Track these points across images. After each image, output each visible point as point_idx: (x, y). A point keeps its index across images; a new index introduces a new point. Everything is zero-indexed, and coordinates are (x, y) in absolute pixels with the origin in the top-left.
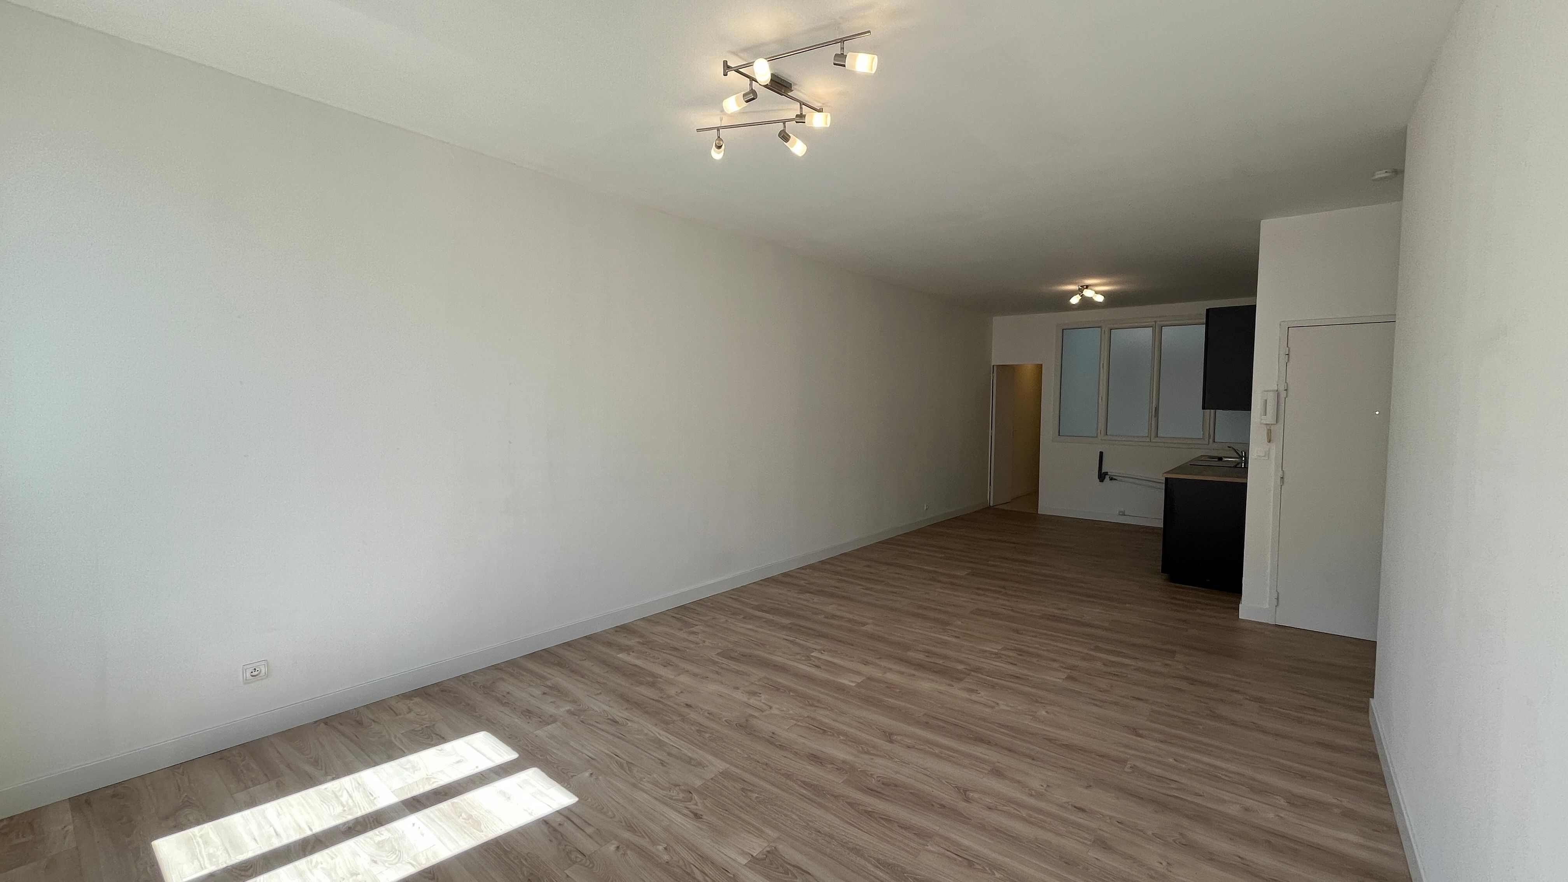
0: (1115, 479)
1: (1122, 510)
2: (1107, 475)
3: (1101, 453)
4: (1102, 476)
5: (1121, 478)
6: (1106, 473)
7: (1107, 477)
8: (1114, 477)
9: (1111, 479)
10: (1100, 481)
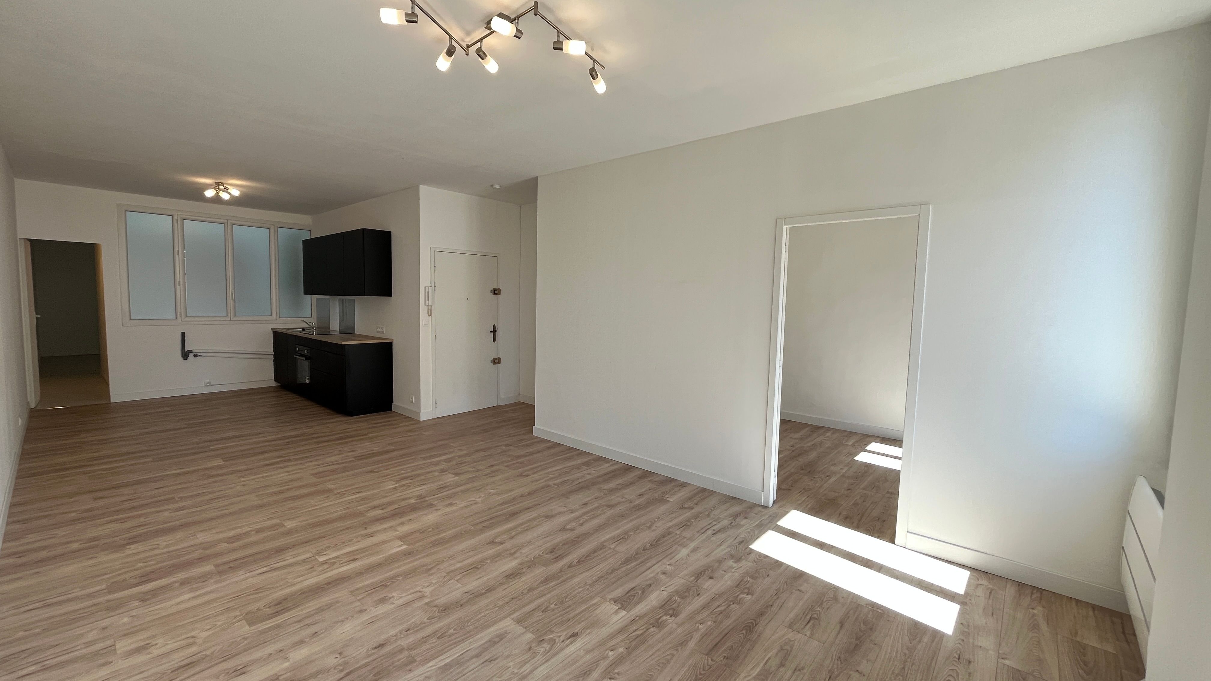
0: (200, 356)
1: (208, 381)
2: (192, 352)
3: (183, 334)
4: (185, 355)
5: (204, 354)
6: (191, 351)
7: (191, 355)
8: (199, 354)
9: (195, 356)
10: (184, 359)
